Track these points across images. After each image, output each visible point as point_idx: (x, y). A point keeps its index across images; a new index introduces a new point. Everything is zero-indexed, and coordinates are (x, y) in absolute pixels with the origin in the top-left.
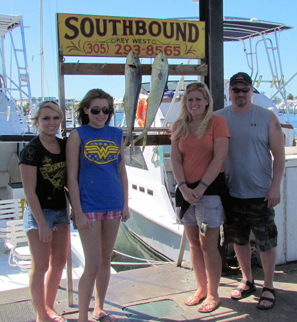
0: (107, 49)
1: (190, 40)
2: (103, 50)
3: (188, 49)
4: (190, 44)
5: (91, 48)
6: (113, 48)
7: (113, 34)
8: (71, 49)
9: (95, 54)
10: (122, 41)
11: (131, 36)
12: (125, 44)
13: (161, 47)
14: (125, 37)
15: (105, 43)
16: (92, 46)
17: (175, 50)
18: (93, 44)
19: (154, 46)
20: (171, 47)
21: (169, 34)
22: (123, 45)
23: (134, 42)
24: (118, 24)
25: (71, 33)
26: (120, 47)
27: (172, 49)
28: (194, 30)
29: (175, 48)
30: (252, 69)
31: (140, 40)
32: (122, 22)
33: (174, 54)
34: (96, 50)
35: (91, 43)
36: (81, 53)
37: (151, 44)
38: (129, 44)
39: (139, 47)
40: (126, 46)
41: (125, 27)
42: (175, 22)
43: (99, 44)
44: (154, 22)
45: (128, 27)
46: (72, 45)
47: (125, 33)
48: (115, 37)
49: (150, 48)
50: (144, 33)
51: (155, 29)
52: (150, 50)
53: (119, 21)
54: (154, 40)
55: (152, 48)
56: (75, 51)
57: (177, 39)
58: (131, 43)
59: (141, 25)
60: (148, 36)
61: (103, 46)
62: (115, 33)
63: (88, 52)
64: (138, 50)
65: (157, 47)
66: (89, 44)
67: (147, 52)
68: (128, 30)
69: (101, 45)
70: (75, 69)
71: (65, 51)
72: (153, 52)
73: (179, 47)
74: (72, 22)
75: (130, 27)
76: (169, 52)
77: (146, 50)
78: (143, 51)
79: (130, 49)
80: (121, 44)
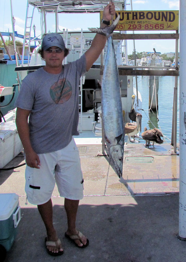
0: (124, 27)
1: (170, 20)
2: (122, 28)
3: (169, 25)
4: (169, 23)
6: (127, 26)
9: (118, 30)
10: (132, 22)
11: (137, 20)
12: (133, 24)
13: (153, 25)
14: (133, 20)
15: (123, 24)
17: (161, 26)
19: (149, 25)
20: (159, 25)
21: (157, 18)
22: (132, 25)
23: (138, 23)
26: (131, 25)
27: (159, 26)
28: (172, 15)
29: (161, 25)
31: (141, 22)
32: (132, 13)
33: (160, 28)
34: (118, 28)
37: (147, 23)
38: (135, 24)
39: (141, 25)
40: (134, 25)
41: (133, 16)
42: (161, 12)
43: (120, 24)
44: (149, 12)
45: (135, 15)
47: (133, 19)
48: (128, 21)
49: (147, 26)
50: (144, 18)
51: (150, 16)
53: (130, 13)
54: (148, 22)
57: (162, 20)
58: (136, 24)
59: (142, 14)
60: (146, 19)
61: (122, 26)
62: (128, 19)
64: (140, 27)
65: (150, 25)
67: (145, 28)
68: (135, 17)
69: (121, 25)
72: (148, 28)
73: (163, 25)
75: (136, 15)
76: (157, 27)
77: (145, 27)
78: (143, 27)
79: (136, 26)
80: (131, 24)
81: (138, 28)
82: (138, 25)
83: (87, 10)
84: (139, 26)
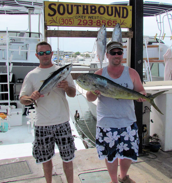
0: (73, 22)
1: (123, 17)
2: (70, 23)
3: (122, 22)
4: (122, 19)
5: (63, 21)
6: (77, 21)
7: (77, 14)
8: (52, 22)
9: (66, 25)
10: (82, 17)
11: (87, 15)
12: (84, 19)
13: (105, 21)
14: (84, 15)
15: (72, 19)
16: (64, 20)
17: (113, 23)
18: (65, 19)
19: (101, 21)
20: (111, 21)
21: (110, 13)
23: (89, 18)
24: (79, 7)
25: (52, 13)
26: (81, 21)
27: (112, 22)
28: (125, 11)
29: (113, 21)
30: (161, 31)
31: (92, 17)
32: (82, 6)
33: (113, 25)
34: (67, 23)
35: (64, 19)
36: (57, 24)
37: (99, 19)
38: (86, 19)
39: (92, 21)
41: (84, 9)
42: (114, 6)
43: (68, 19)
44: (101, 6)
45: (86, 9)
46: (52, 20)
47: (84, 13)
48: (78, 15)
49: (99, 21)
50: (95, 13)
51: (102, 10)
52: (99, 23)
53: (80, 6)
54: (101, 17)
55: (100, 21)
56: (54, 23)
57: (115, 16)
58: (87, 19)
59: (93, 8)
60: (97, 14)
61: (70, 20)
62: (78, 13)
63: (62, 24)
64: (92, 23)
65: (103, 21)
66: (62, 19)
68: (85, 11)
69: (69, 20)
70: (54, 33)
71: (48, 23)
72: (100, 24)
73: (116, 21)
74: (53, 6)
75: (87, 9)
76: (110, 24)
77: (96, 23)
78: (94, 23)
79: (87, 22)
80: (82, 19)
81: (89, 25)
82: (89, 21)
83: (6, 11)
84: (91, 21)
